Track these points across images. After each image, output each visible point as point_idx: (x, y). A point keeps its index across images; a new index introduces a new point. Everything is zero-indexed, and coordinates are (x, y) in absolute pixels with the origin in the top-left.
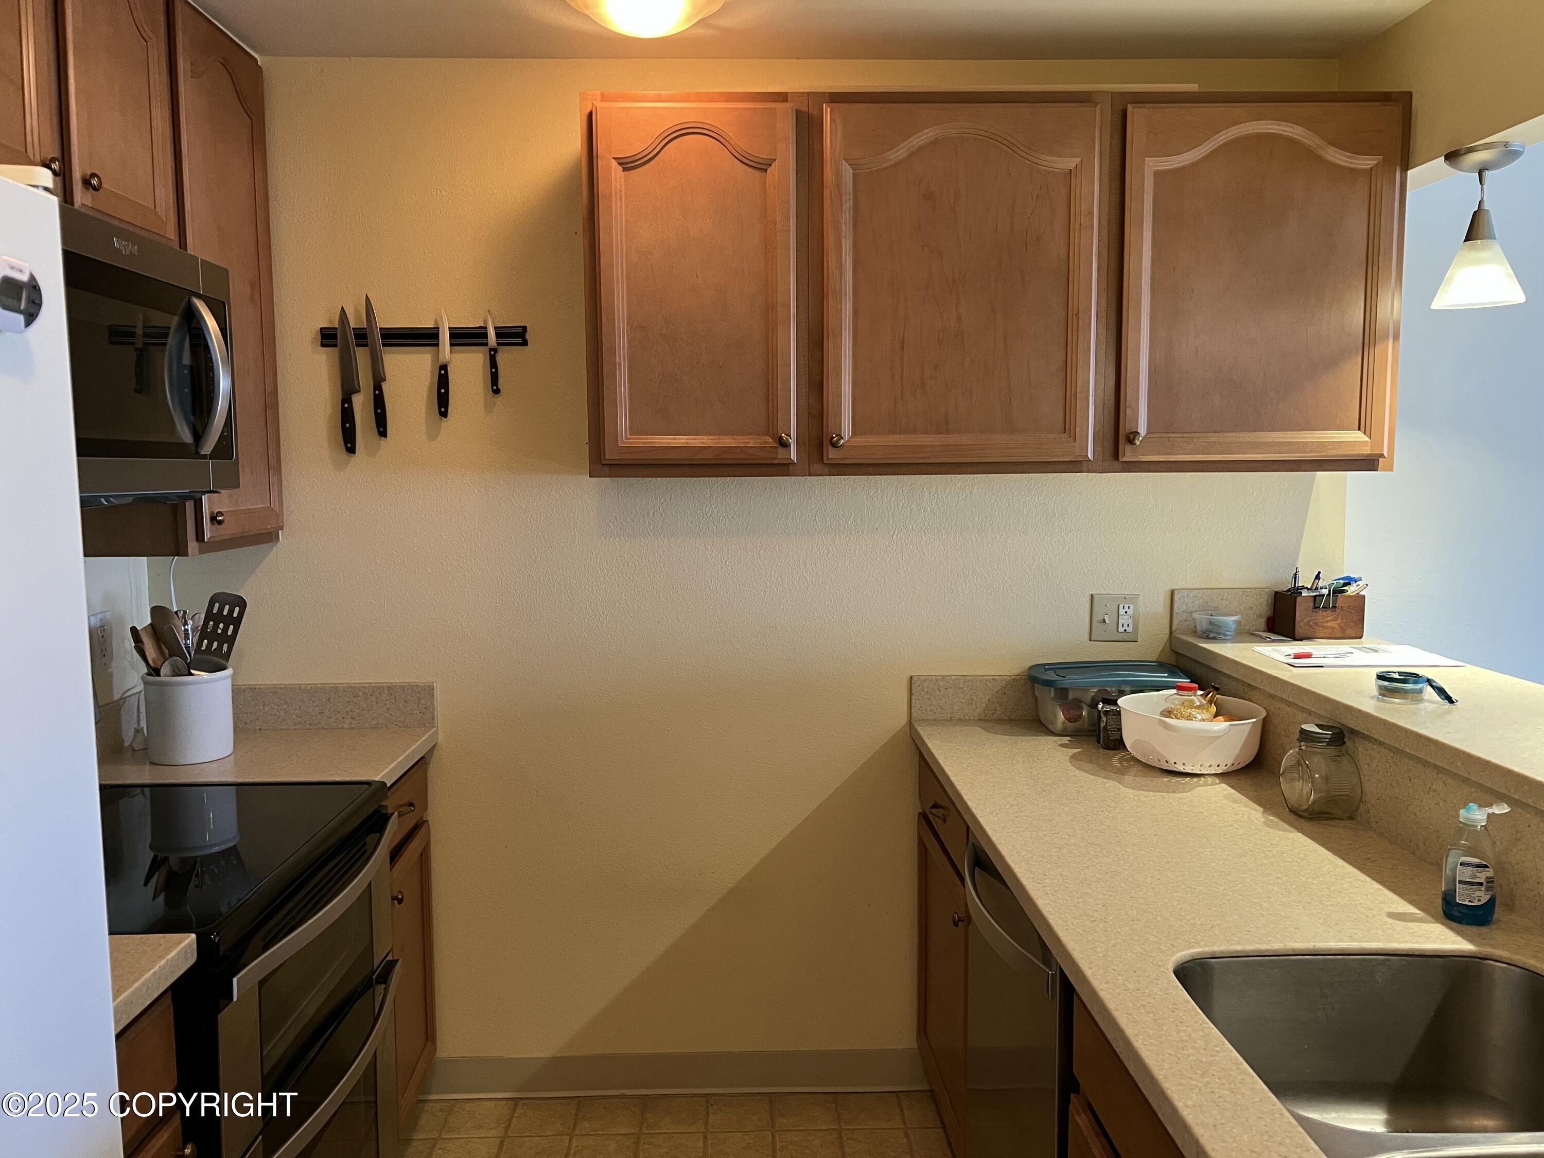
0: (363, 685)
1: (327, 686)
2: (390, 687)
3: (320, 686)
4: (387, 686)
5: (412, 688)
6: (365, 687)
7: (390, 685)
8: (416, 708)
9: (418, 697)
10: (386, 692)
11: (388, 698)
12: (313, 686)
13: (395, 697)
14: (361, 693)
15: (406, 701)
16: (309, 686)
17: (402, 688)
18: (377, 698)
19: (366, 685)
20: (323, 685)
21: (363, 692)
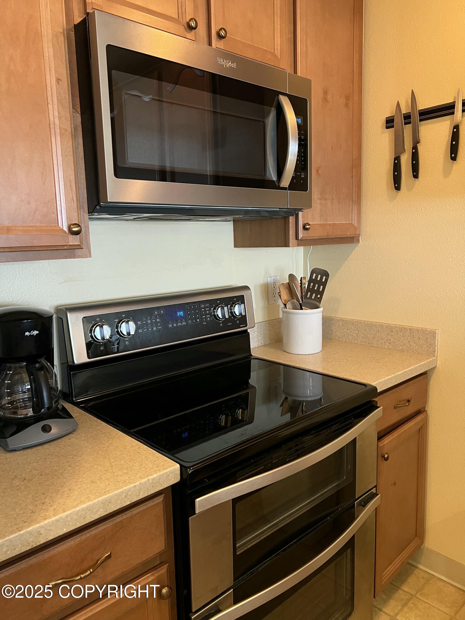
0: (396, 326)
1: (378, 323)
2: (411, 329)
3: (374, 323)
4: (409, 329)
5: (423, 331)
6: (397, 327)
7: (411, 327)
8: (424, 343)
9: (426, 337)
10: (408, 332)
11: (409, 335)
12: (371, 322)
13: (413, 335)
14: (395, 330)
15: (419, 339)
16: (369, 322)
17: (418, 330)
18: (403, 334)
19: (398, 326)
20: (376, 323)
21: (396, 330)
